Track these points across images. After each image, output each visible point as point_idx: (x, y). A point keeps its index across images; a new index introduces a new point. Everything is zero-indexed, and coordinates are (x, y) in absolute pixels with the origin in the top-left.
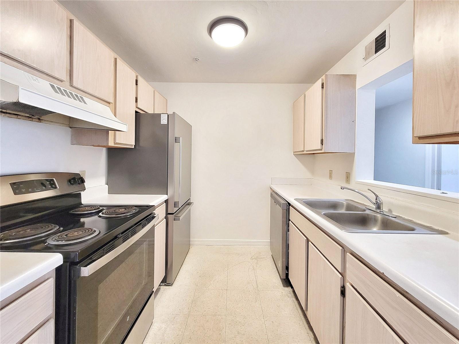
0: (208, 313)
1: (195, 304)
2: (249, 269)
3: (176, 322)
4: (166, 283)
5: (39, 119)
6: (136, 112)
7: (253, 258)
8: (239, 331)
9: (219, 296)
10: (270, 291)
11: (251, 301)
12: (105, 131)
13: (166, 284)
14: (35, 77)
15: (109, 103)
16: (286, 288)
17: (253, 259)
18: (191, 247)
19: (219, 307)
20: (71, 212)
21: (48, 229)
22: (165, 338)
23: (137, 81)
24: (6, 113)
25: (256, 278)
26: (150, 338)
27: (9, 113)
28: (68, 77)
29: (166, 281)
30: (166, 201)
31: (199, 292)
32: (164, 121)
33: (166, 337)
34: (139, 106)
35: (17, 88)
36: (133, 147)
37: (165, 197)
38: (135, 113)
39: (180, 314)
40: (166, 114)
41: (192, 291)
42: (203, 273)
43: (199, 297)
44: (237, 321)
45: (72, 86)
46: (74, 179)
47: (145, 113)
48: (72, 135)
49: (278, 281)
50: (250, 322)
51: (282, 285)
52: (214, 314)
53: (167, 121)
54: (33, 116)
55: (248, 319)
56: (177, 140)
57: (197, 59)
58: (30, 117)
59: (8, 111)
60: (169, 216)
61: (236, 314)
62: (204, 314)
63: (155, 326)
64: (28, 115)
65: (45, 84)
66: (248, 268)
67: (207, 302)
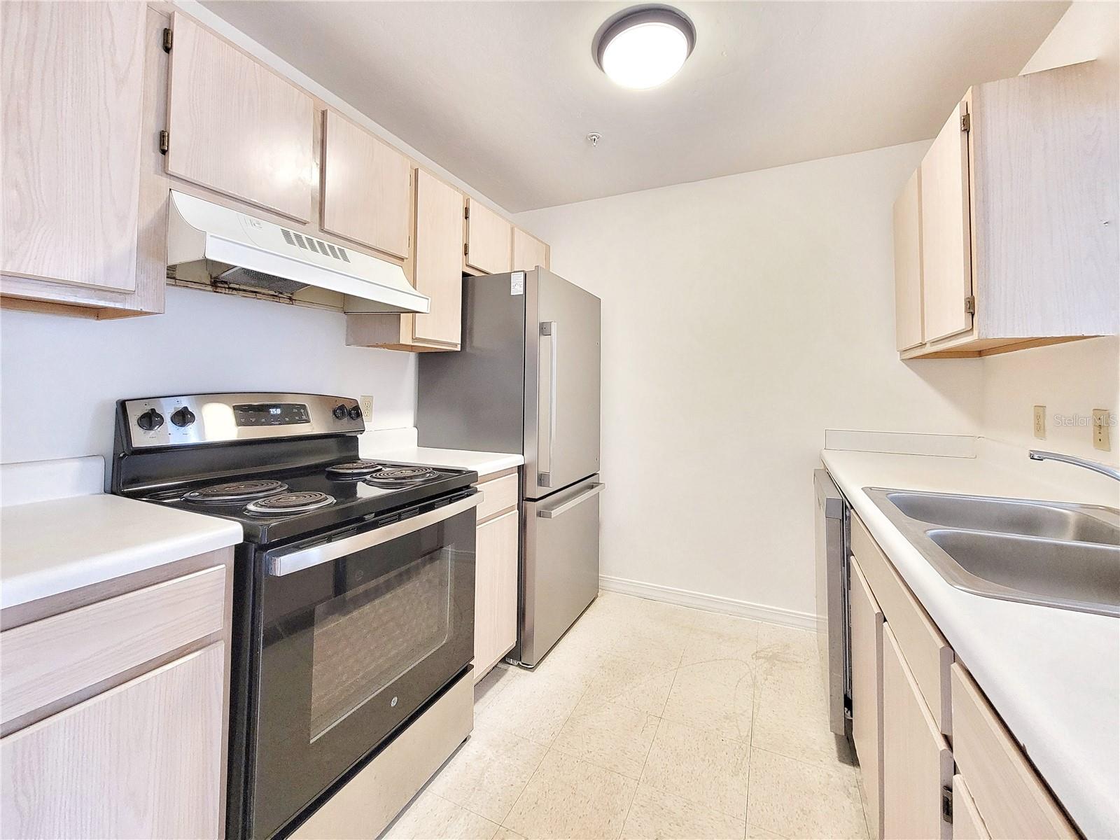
0: (595, 759)
1: (571, 729)
2: (739, 681)
3: (518, 754)
4: (520, 660)
5: (290, 299)
6: (465, 275)
7: (762, 654)
8: (662, 835)
9: (635, 726)
10: (787, 760)
11: (719, 767)
12: (394, 315)
13: (521, 664)
14: (255, 220)
15: (402, 259)
16: (845, 765)
17: (760, 658)
18: (602, 595)
19: (626, 754)
20: (329, 469)
21: (266, 488)
22: (483, 780)
23: (467, 210)
24: (240, 290)
25: (755, 711)
26: (456, 770)
27: (244, 290)
28: (317, 215)
29: (521, 658)
30: (521, 469)
31: (589, 702)
32: (517, 289)
33: (486, 780)
34: (471, 263)
35: (203, 235)
36: (459, 349)
37: (517, 460)
38: (463, 277)
39: (531, 739)
40: (521, 271)
41: (573, 696)
42: (613, 661)
43: (585, 715)
44: (663, 807)
45: (322, 230)
46: (342, 408)
47: (484, 275)
48: (348, 327)
49: (825, 740)
50: (700, 823)
51: (835, 754)
52: (608, 767)
53: (522, 289)
54: (281, 293)
55: (698, 814)
56: (544, 329)
57: (594, 137)
58: (276, 296)
59: (242, 287)
60: (529, 504)
61: (667, 786)
62: (584, 758)
63: (471, 747)
64: (273, 293)
65: (271, 231)
66: (738, 679)
67: (602, 733)
